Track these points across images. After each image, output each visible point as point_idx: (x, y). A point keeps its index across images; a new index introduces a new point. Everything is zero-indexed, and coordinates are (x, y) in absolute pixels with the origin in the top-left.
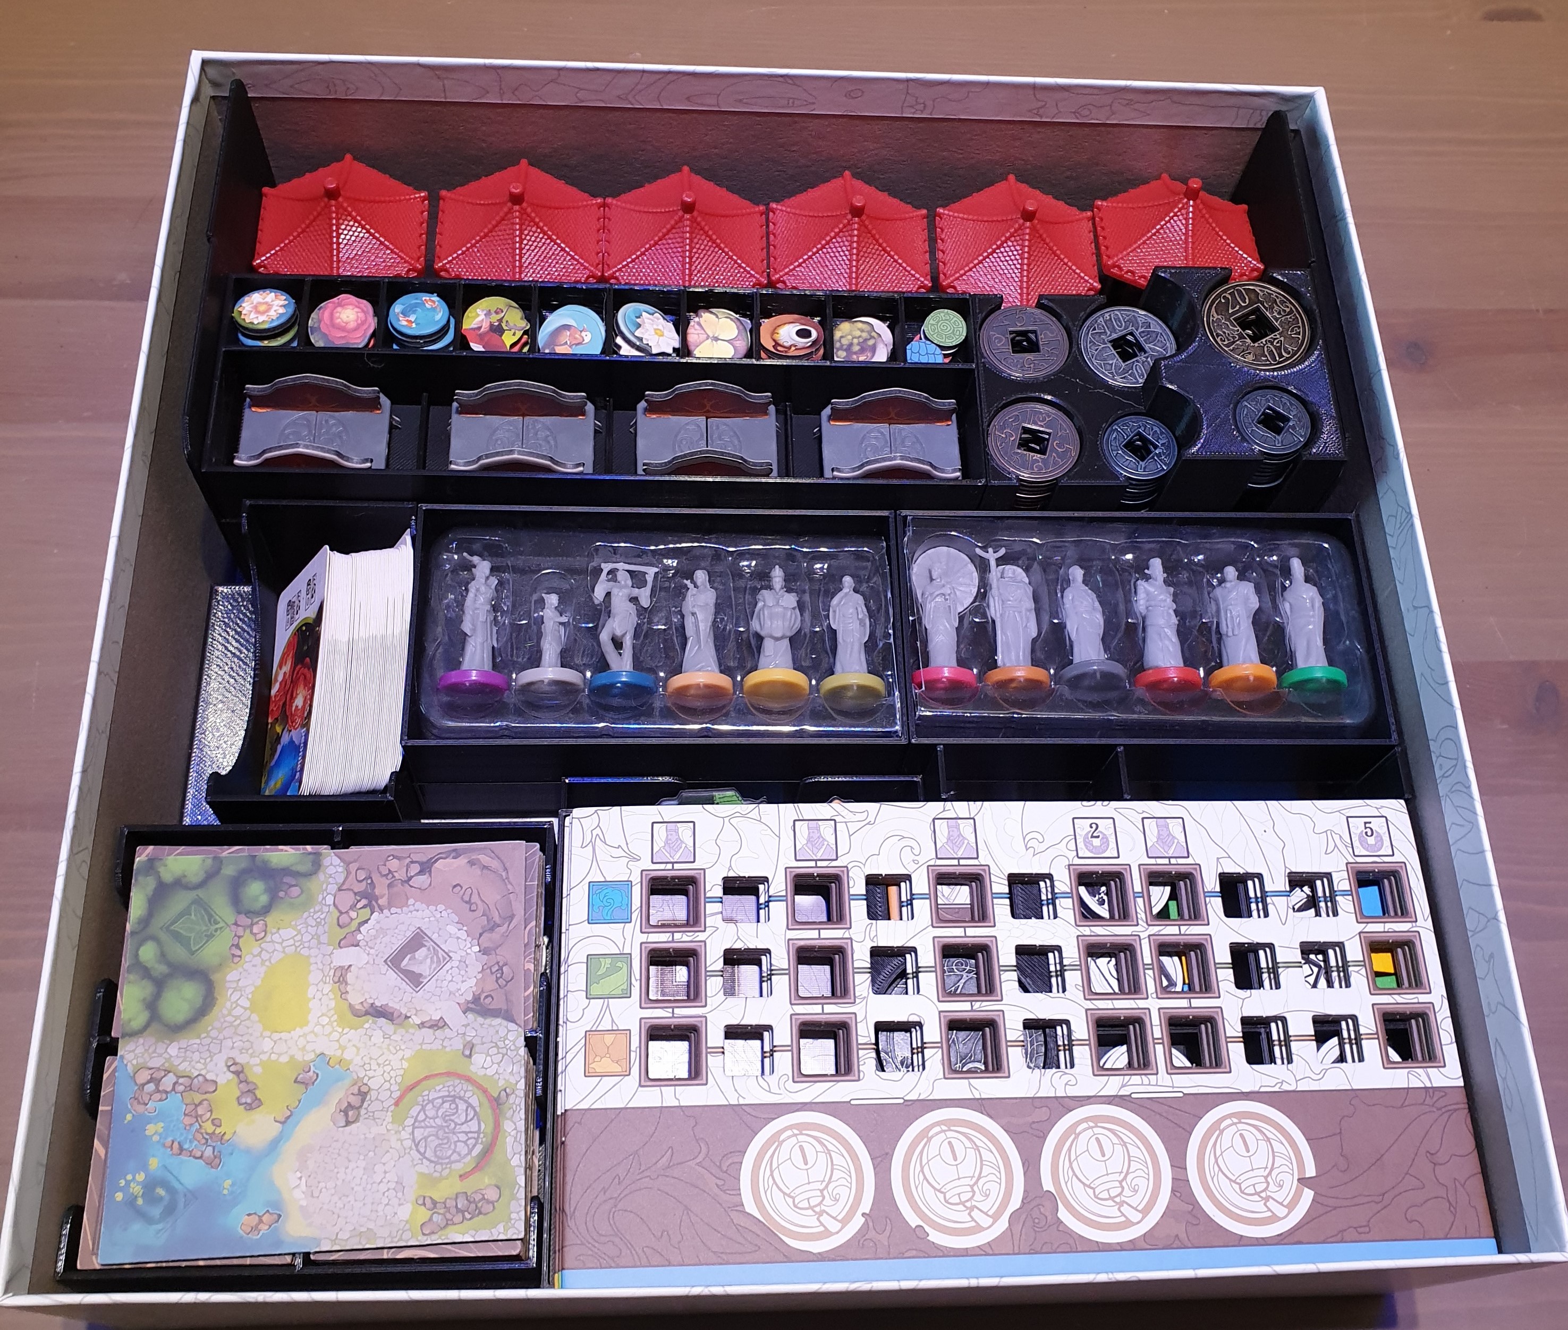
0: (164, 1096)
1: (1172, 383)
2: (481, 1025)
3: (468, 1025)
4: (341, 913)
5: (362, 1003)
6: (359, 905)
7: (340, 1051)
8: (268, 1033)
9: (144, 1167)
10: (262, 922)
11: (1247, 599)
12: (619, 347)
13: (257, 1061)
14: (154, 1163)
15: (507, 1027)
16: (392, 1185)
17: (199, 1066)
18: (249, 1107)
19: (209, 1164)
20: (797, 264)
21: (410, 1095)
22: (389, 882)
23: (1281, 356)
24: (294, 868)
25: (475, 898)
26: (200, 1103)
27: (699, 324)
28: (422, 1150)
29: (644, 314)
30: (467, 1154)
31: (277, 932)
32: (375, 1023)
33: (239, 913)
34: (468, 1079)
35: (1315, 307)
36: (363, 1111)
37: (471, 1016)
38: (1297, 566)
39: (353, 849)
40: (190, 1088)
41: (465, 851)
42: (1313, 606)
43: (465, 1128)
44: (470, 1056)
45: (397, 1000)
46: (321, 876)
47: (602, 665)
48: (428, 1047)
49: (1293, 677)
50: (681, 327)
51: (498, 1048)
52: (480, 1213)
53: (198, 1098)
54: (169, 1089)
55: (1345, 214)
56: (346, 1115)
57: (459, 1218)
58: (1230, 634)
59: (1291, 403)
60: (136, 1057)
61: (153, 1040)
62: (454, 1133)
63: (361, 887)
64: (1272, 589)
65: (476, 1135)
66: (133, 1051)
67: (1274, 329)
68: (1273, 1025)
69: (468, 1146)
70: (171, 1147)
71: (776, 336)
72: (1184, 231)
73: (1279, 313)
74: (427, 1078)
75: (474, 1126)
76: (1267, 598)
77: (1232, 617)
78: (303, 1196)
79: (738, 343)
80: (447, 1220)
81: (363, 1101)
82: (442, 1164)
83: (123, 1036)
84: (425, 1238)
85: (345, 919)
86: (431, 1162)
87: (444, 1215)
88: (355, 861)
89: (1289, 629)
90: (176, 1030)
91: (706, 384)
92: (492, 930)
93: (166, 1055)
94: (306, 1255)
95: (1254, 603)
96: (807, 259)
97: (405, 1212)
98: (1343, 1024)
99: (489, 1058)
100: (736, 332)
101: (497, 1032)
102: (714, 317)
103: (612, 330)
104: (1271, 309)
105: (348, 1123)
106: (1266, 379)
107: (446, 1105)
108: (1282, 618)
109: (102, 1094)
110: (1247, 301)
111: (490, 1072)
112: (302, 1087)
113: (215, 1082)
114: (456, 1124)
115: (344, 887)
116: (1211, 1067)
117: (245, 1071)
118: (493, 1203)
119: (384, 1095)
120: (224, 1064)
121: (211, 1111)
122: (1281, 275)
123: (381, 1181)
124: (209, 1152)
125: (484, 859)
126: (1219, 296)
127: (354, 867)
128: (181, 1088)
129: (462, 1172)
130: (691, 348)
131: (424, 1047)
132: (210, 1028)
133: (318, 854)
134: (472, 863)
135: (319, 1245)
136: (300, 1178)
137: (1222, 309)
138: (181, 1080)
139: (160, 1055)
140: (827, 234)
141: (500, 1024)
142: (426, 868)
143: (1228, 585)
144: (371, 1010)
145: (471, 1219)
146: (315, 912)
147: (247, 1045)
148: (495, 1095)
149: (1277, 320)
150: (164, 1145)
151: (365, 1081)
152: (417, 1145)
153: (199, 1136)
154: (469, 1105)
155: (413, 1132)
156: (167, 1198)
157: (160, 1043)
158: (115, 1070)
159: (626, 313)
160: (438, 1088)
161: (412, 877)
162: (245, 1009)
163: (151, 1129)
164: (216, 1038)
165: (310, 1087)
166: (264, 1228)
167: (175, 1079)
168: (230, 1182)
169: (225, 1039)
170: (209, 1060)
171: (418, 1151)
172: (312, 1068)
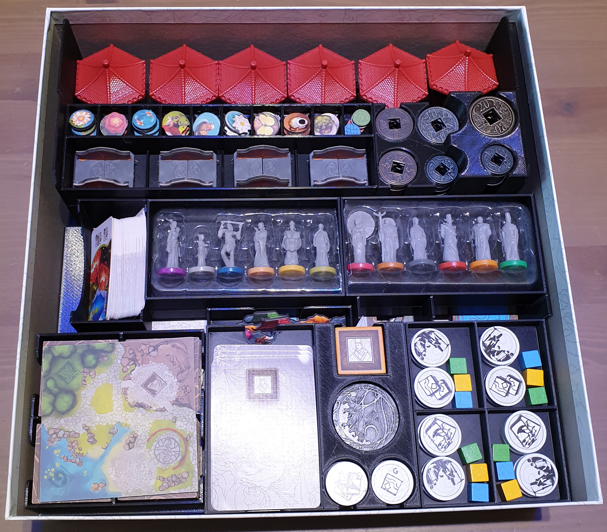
0: (60, 439)
1: (455, 144)
2: (179, 410)
3: (174, 410)
4: (124, 367)
5: (133, 402)
6: (131, 364)
7: (126, 421)
8: (97, 414)
9: (54, 466)
10: (93, 371)
11: (486, 231)
12: (226, 131)
13: (94, 425)
14: (57, 465)
15: (189, 411)
16: (147, 472)
17: (72, 427)
18: (92, 443)
19: (78, 465)
20: (299, 88)
21: (153, 437)
22: (141, 354)
23: (502, 130)
24: (105, 350)
25: (175, 360)
26: (74, 442)
27: (259, 119)
28: (158, 459)
29: (236, 116)
30: (175, 460)
31: (100, 375)
32: (138, 409)
33: (85, 367)
34: (175, 431)
35: (518, 108)
36: (135, 444)
37: (175, 406)
38: (508, 216)
39: (128, 341)
40: (69, 436)
41: (171, 341)
42: (514, 234)
43: (174, 450)
44: (175, 422)
45: (147, 401)
46: (115, 352)
47: (223, 264)
48: (159, 419)
49: (504, 264)
50: (251, 120)
51: (186, 419)
52: (181, 482)
53: (72, 440)
54: (62, 436)
55: (532, 65)
56: (129, 445)
57: (173, 484)
58: (479, 246)
59: (505, 152)
60: (48, 424)
61: (55, 418)
62: (170, 452)
63: (131, 356)
65: (178, 453)
66: (47, 422)
67: (500, 118)
69: (175, 456)
70: (64, 458)
71: (290, 123)
72: (464, 70)
73: (502, 111)
74: (159, 431)
75: (177, 449)
77: (480, 239)
78: (114, 477)
79: (275, 127)
80: (169, 485)
81: (135, 440)
82: (166, 464)
83: (43, 416)
84: (161, 492)
85: (125, 369)
86: (162, 463)
87: (167, 483)
88: (128, 346)
89: (504, 243)
90: (63, 413)
91: (262, 147)
92: (182, 372)
93: (60, 424)
94: (116, 498)
96: (304, 86)
97: (153, 482)
99: (182, 423)
100: (274, 122)
101: (185, 412)
102: (264, 116)
103: (223, 124)
104: (499, 109)
105: (130, 449)
106: (495, 141)
107: (167, 441)
109: (36, 438)
110: (488, 106)
111: (183, 428)
112: (111, 435)
113: (79, 434)
114: (171, 448)
115: (124, 357)
117: (90, 429)
118: (186, 478)
119: (143, 437)
120: (82, 427)
121: (78, 445)
122: (503, 94)
123: (143, 471)
124: (78, 460)
125: (178, 345)
126: (476, 104)
127: (128, 349)
128: (66, 436)
129: (173, 467)
130: (256, 130)
131: (158, 419)
132: (75, 413)
133: (114, 344)
134: (173, 346)
135: (121, 495)
136: (113, 470)
137: (478, 110)
138: (66, 433)
139: (57, 424)
140: (312, 76)
141: (186, 410)
142: (155, 348)
143: (479, 225)
144: (137, 405)
145: (178, 485)
146: (114, 367)
147: (90, 419)
148: (186, 437)
149: (501, 114)
150: (61, 458)
151: (136, 432)
152: (156, 457)
153: (74, 454)
154: (176, 441)
155: (155, 452)
156: (63, 478)
157: (57, 420)
158: (40, 429)
159: (228, 116)
160: (163, 434)
161: (151, 352)
162: (89, 405)
163: (56, 452)
164: (78, 416)
165: (115, 435)
166: (100, 488)
167: (63, 433)
168: (86, 471)
169: (82, 417)
170: (76, 425)
171: (157, 459)
172: (115, 427)
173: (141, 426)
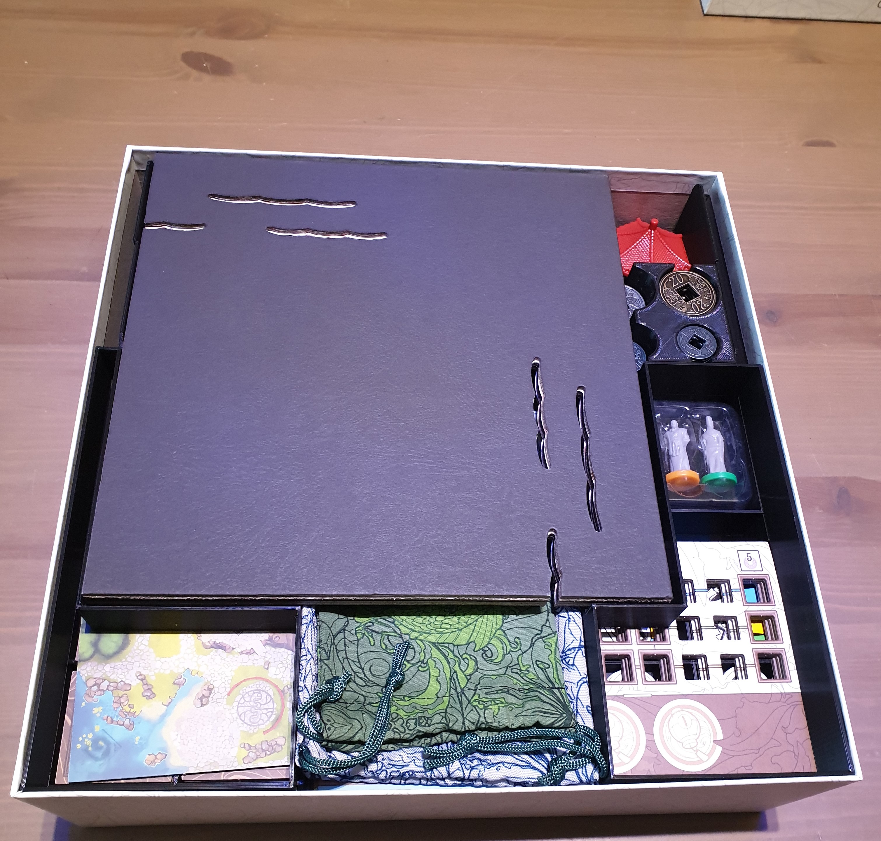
0: (103, 693)
1: (643, 322)
2: (274, 652)
3: (267, 652)
5: (209, 642)
7: (198, 667)
8: (158, 659)
9: (92, 730)
11: (683, 437)
13: (153, 673)
14: (97, 728)
15: (287, 653)
16: (227, 738)
17: (122, 677)
18: (149, 698)
19: (128, 728)
21: (236, 690)
23: (700, 309)
26: (122, 696)
28: (243, 719)
30: (267, 721)
32: (216, 652)
34: (267, 681)
35: (718, 284)
36: (210, 699)
37: (268, 647)
38: (709, 420)
42: (718, 441)
43: (266, 706)
44: (267, 669)
45: (228, 640)
48: (245, 664)
49: (707, 478)
51: (283, 664)
52: (275, 751)
53: (121, 693)
54: (105, 689)
55: (733, 237)
56: (201, 701)
57: (263, 754)
58: (675, 455)
59: (707, 334)
60: (87, 672)
61: (96, 663)
62: (260, 709)
64: (696, 432)
65: (271, 710)
66: (86, 669)
67: (697, 295)
68: (699, 660)
69: (267, 716)
70: (107, 720)
72: (649, 246)
73: (699, 287)
74: (245, 680)
75: (270, 705)
76: (694, 437)
77: (675, 446)
78: (179, 744)
80: (257, 755)
81: (210, 693)
82: (254, 726)
83: (80, 661)
84: (245, 765)
86: (248, 725)
87: (255, 753)
89: (705, 453)
90: (108, 657)
93: (104, 671)
94: (180, 776)
95: (687, 439)
97: (234, 752)
98: (737, 660)
99: (278, 669)
101: (282, 656)
104: (695, 285)
105: (202, 705)
106: (692, 320)
107: (256, 695)
108: (702, 447)
109: (70, 691)
110: (683, 281)
111: (279, 677)
112: (177, 687)
113: (130, 685)
114: (261, 705)
116: (666, 681)
117: (146, 679)
118: (281, 746)
119: (222, 690)
120: (135, 675)
121: (128, 700)
122: (700, 267)
123: (221, 736)
124: (127, 722)
126: (668, 278)
128: (112, 688)
129: (264, 730)
131: (243, 664)
132: (127, 656)
135: (187, 770)
136: (177, 735)
137: (670, 284)
138: (111, 684)
139: (100, 671)
141: (284, 652)
143: (673, 430)
144: (214, 646)
145: (270, 754)
147: (148, 665)
148: (282, 689)
149: (698, 290)
150: (103, 719)
151: (211, 683)
152: (240, 716)
153: (122, 714)
154: (268, 695)
155: (238, 709)
156: (105, 746)
157: (100, 664)
158: (76, 679)
160: (251, 686)
162: (146, 646)
163: (95, 710)
164: (130, 662)
165: (182, 687)
166: (157, 761)
167: (108, 684)
168: (139, 737)
169: (135, 662)
170: (127, 673)
171: (241, 719)
172: (183, 677)
173: (219, 674)
